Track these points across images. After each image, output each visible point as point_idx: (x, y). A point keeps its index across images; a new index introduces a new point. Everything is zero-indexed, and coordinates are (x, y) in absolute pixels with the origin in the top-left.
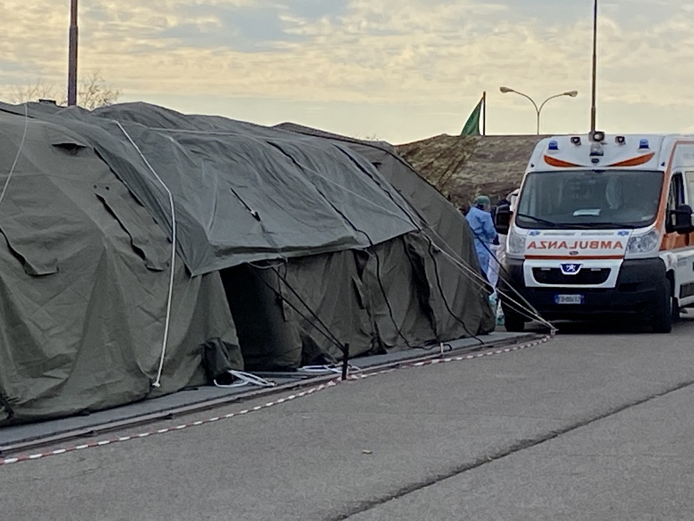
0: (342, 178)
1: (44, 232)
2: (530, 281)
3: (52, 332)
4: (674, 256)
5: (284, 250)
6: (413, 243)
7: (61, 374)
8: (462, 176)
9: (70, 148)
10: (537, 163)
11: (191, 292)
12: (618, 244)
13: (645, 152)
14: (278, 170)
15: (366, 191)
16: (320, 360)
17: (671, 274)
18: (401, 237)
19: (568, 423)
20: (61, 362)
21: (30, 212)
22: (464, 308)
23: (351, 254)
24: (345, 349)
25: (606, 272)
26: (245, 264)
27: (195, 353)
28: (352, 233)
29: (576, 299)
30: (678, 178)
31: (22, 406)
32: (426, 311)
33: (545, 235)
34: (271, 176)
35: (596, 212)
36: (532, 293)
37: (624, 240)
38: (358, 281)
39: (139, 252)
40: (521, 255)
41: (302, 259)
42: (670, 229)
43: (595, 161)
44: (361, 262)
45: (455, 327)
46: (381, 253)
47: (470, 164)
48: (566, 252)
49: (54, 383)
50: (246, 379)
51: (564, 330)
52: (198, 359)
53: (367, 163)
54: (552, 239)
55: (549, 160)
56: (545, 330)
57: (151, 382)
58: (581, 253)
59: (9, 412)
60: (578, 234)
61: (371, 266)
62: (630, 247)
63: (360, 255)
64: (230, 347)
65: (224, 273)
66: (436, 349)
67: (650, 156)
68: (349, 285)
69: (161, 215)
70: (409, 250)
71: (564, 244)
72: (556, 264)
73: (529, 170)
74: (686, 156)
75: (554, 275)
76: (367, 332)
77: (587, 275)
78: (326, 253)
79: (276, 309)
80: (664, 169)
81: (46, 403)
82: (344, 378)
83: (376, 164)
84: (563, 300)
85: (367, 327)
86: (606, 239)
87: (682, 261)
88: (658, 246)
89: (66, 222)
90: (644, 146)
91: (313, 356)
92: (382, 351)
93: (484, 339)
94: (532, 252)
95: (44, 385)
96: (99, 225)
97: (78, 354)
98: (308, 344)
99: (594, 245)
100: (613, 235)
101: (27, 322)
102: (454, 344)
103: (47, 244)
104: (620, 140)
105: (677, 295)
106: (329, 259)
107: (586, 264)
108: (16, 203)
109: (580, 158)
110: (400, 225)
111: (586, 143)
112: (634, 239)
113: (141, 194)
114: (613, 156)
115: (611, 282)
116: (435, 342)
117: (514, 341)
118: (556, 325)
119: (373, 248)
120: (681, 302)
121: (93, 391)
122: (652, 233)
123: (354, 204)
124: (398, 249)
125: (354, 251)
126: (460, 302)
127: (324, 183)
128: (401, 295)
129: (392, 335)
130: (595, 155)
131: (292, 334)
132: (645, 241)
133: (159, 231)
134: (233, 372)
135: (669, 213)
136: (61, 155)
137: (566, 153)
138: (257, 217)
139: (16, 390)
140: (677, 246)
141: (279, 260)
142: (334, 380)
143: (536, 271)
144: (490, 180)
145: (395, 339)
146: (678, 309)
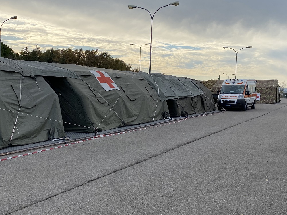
0: (190, 85)
1: (134, 93)
2: (222, 102)
3: (134, 110)
4: (246, 99)
5: (178, 97)
6: (202, 96)
7: (136, 117)
8: (214, 86)
9: (141, 79)
10: (224, 84)
11: (161, 104)
12: (237, 97)
13: (242, 82)
14: (179, 84)
15: (194, 87)
16: (184, 115)
17: (246, 102)
18: (200, 95)
19: (223, 129)
20: (136, 115)
21: (131, 90)
22: (211, 107)
23: (191, 98)
24: (187, 113)
25: (235, 101)
26: (171, 99)
27: (161, 114)
28: (191, 94)
29: (230, 106)
30: (247, 86)
31: (127, 123)
32: (204, 107)
33: (225, 95)
34: (177, 85)
35: (233, 92)
36: (222, 104)
37: (238, 96)
38: (192, 102)
39: (152, 97)
40: (221, 98)
41: (182, 99)
42: (246, 94)
43: (233, 83)
44: (192, 99)
45: (209, 110)
46: (196, 98)
47: (215, 84)
48: (228, 98)
49: (134, 119)
50: (170, 118)
51: (227, 110)
52: (162, 115)
53: (195, 83)
54: (226, 96)
55: (226, 83)
56: (224, 110)
57: (152, 119)
58: (231, 98)
59: (124, 124)
60: (230, 95)
61: (194, 100)
62: (239, 97)
63: (192, 98)
64: (167, 113)
65: (167, 100)
66: (205, 113)
67: (243, 82)
68: (190, 103)
69: (156, 91)
70: (201, 97)
71: (228, 97)
72: (226, 100)
73: (223, 85)
74: (249, 83)
75: (226, 101)
76: (193, 110)
77: (231, 102)
78: (186, 98)
79: (177, 107)
80: (245, 85)
81: (132, 122)
82: (187, 118)
83: (197, 83)
84: (227, 105)
85: (193, 109)
86: (235, 96)
87: (248, 100)
88: (244, 97)
89: (137, 91)
90: (242, 81)
91: (183, 114)
92: (195, 113)
93: (214, 112)
94: (223, 98)
95: (132, 119)
96: (144, 92)
97: (139, 114)
98: (182, 112)
99: (233, 97)
100: (236, 95)
101: (129, 108)
102: (208, 113)
103: (134, 95)
104: (238, 80)
105: (247, 105)
106: (187, 99)
107: (231, 100)
108: (129, 88)
109: (231, 83)
110: (200, 93)
111: (232, 81)
112: (239, 96)
113: (153, 87)
114: (236, 82)
115: (235, 103)
116: (205, 112)
117: (219, 112)
118: (226, 110)
119: (195, 97)
120: (247, 106)
121: (141, 120)
122: (243, 95)
123: (192, 90)
124: (199, 97)
125: (191, 97)
126: (210, 106)
127: (187, 86)
128: (199, 104)
129: (198, 111)
130: (234, 82)
131: (179, 111)
132: (241, 96)
133: (156, 93)
134: (168, 117)
135: (246, 92)
136: (139, 80)
137: (229, 82)
138: (174, 91)
139: (126, 120)
140: (247, 97)
141: (177, 99)
142: (186, 119)
143: (223, 101)
144: (218, 86)
145: (198, 112)
146: (247, 107)
